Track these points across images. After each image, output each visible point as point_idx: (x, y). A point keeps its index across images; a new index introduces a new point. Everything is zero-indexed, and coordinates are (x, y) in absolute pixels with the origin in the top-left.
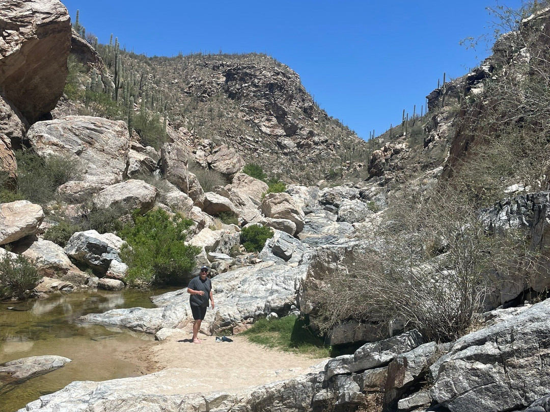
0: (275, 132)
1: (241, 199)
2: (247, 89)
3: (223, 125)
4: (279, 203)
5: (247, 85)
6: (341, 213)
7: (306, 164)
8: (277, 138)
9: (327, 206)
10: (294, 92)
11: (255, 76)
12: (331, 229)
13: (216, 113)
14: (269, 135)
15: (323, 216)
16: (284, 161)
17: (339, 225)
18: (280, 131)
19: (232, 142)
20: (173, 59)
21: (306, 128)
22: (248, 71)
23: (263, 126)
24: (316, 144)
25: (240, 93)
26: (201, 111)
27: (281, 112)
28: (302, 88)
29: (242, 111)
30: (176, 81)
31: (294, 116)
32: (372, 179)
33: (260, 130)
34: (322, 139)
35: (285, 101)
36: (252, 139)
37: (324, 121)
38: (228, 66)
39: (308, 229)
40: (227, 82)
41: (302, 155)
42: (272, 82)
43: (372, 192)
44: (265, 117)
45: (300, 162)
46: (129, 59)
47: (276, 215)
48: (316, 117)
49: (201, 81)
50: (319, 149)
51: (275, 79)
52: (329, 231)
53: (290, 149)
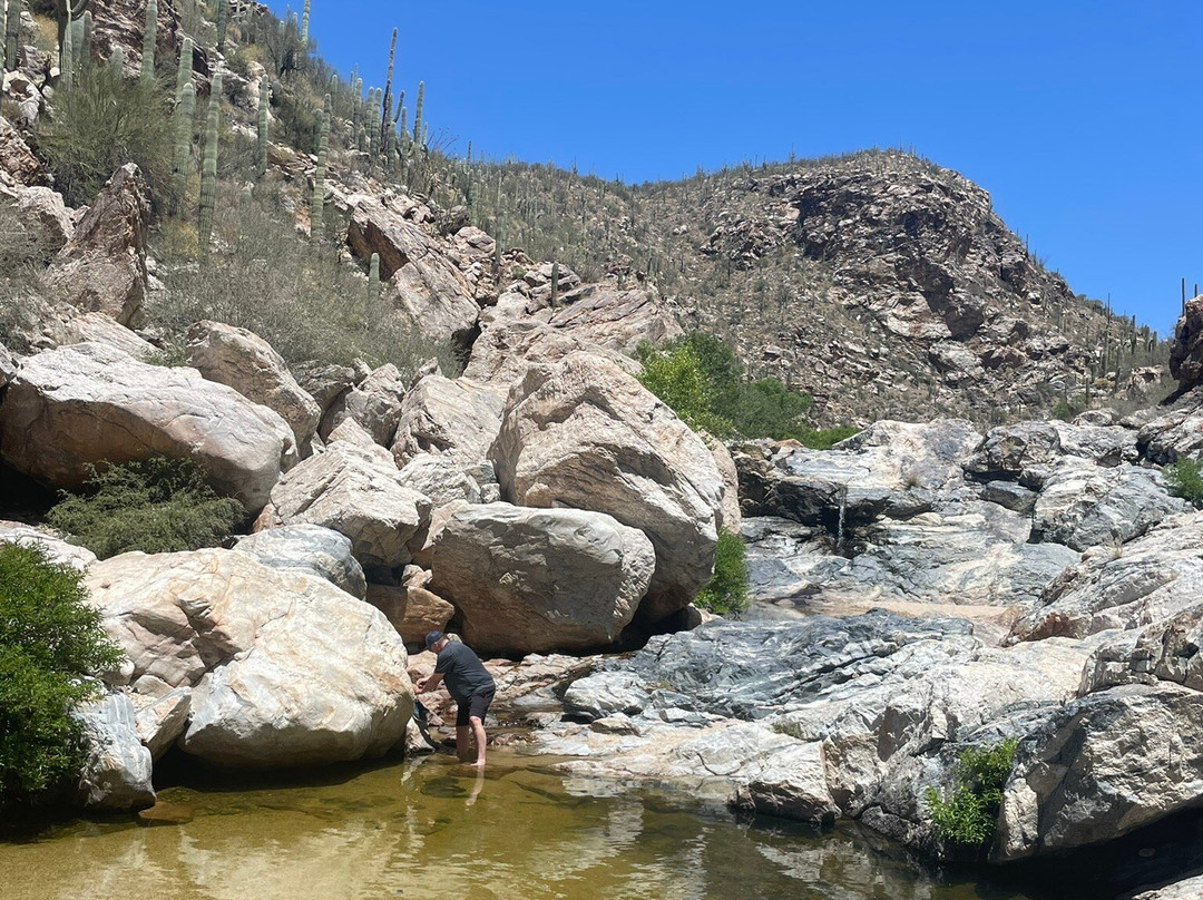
0: (922, 331)
1: (429, 418)
2: (851, 231)
3: (789, 319)
4: (559, 416)
5: (849, 221)
6: (1044, 509)
7: (1007, 408)
8: (929, 345)
9: (996, 484)
10: (973, 232)
11: (871, 199)
12: (977, 574)
13: (772, 291)
14: (908, 339)
15: (973, 523)
16: (947, 403)
17: (1018, 557)
18: (936, 328)
19: (809, 357)
20: (683, 184)
21: (1005, 318)
22: (852, 189)
23: (893, 319)
24: (1036, 356)
25: (833, 242)
26: (738, 291)
27: (937, 281)
28: (996, 221)
29: (838, 284)
30: (684, 227)
31: (974, 288)
32: (1189, 395)
33: (884, 327)
34: (1053, 342)
35: (947, 254)
36: (863, 350)
37: (1056, 299)
38: (805, 183)
39: (871, 573)
40: (801, 219)
41: (997, 384)
42: (913, 208)
43: (1186, 434)
44: (898, 295)
45: (993, 403)
46: (580, 188)
47: (534, 488)
48: (1034, 290)
49: (740, 221)
50: (1044, 369)
51: (922, 202)
52: (969, 586)
53: (963, 370)
